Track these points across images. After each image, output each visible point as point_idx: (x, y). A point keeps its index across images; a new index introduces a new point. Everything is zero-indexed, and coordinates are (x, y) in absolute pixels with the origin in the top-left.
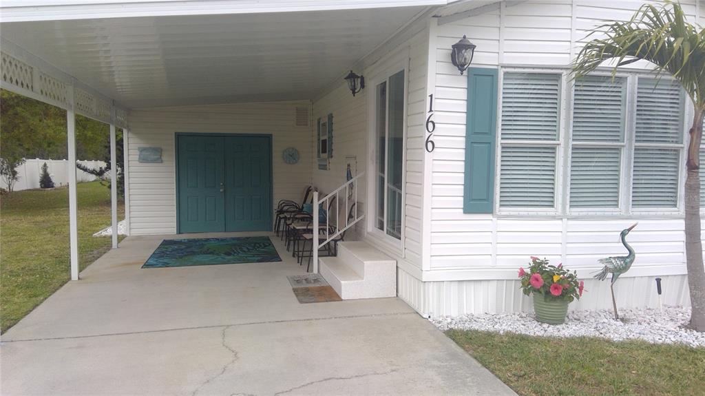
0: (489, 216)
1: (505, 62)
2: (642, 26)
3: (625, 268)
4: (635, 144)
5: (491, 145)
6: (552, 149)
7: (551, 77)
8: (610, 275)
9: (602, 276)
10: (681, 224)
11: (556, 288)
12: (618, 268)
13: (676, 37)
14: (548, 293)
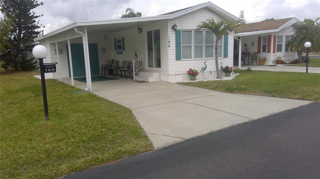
0: (180, 61)
1: (182, 28)
2: (207, 23)
3: (205, 69)
4: (205, 45)
5: (180, 46)
6: (191, 46)
7: (190, 31)
8: (203, 71)
9: (201, 71)
10: (215, 61)
11: (194, 73)
12: (204, 69)
13: (213, 25)
14: (193, 74)
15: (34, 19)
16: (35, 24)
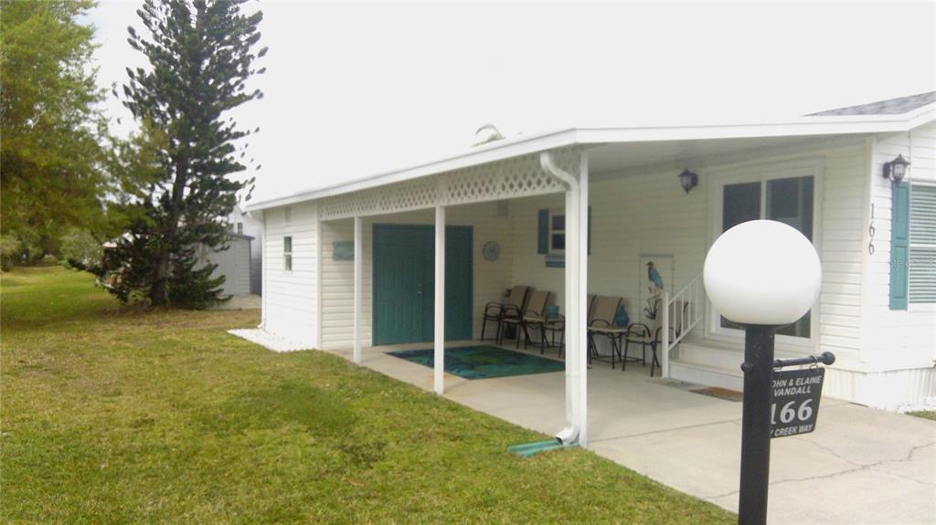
0: (904, 312)
1: (913, 176)
5: (905, 248)
15: (231, 142)
16: (232, 158)
